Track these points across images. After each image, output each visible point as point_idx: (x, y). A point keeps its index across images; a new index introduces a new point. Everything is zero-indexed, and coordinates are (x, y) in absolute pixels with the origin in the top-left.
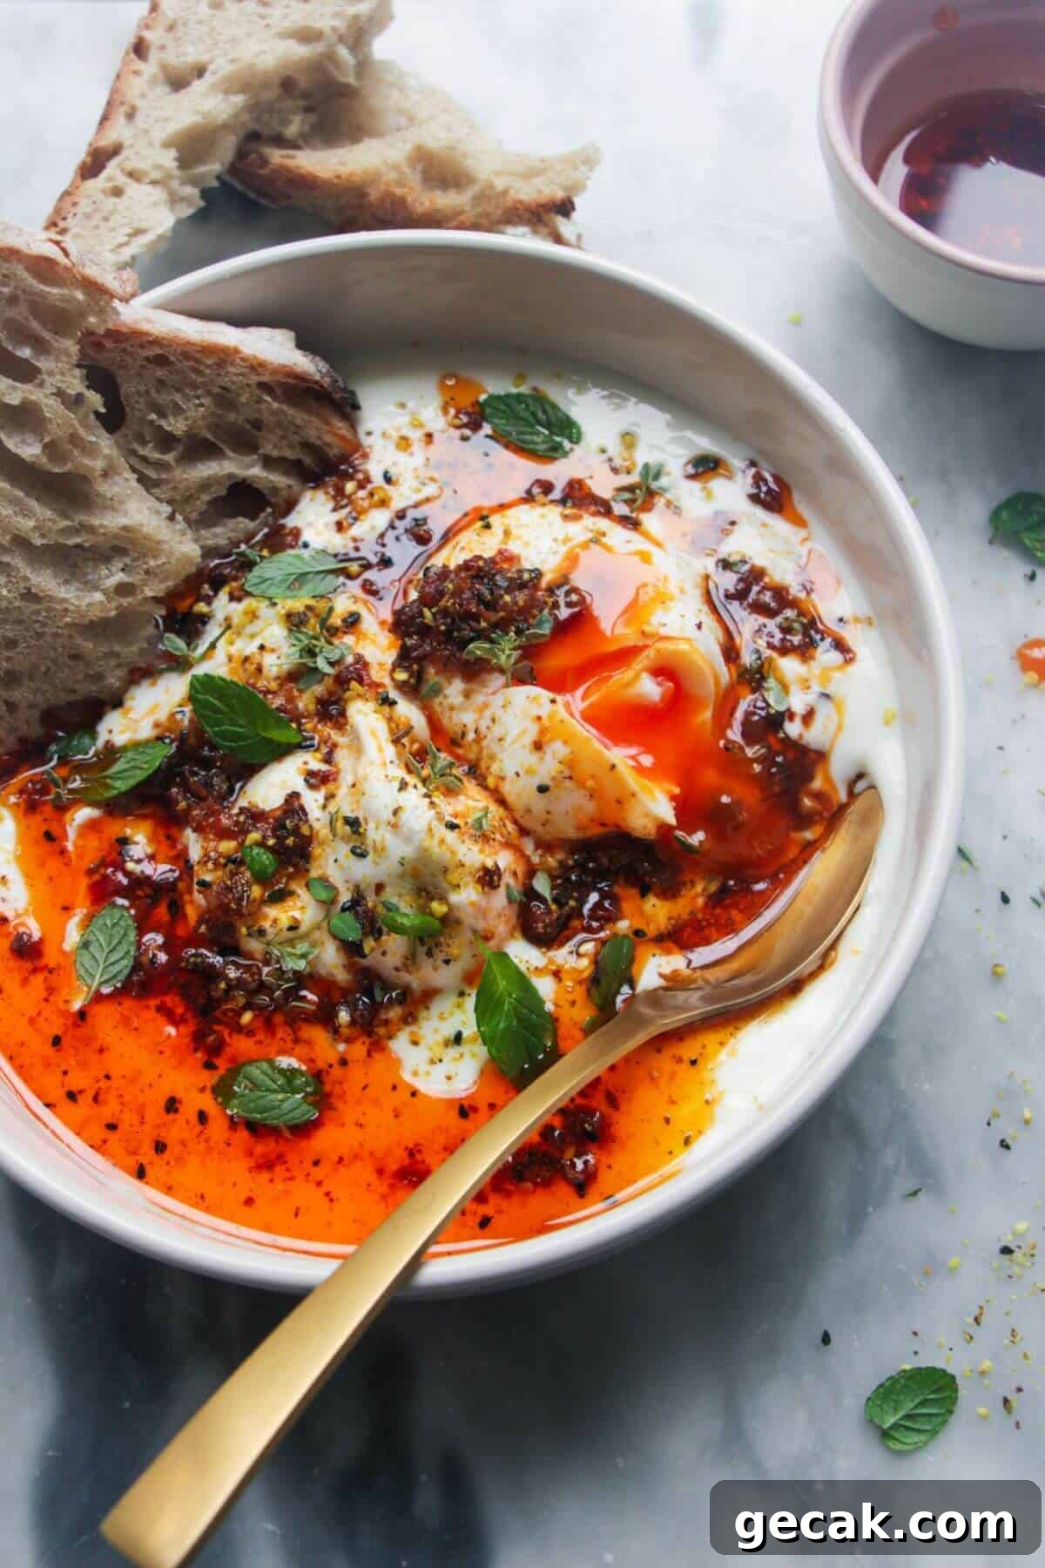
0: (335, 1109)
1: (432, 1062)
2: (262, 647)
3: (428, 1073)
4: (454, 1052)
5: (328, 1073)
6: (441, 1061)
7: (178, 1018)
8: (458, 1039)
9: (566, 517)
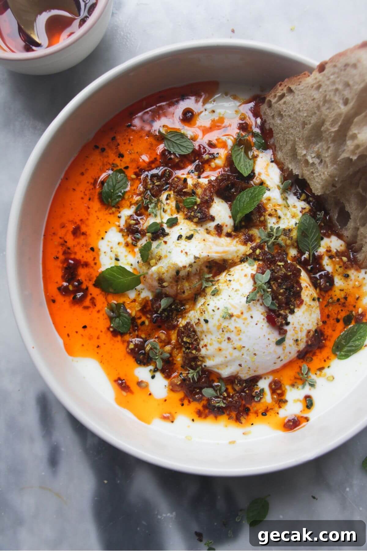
0: (106, 210)
1: (112, 248)
2: (279, 218)
3: (108, 245)
4: (114, 257)
5: (118, 211)
6: (111, 251)
7: (150, 165)
8: (117, 260)
9: (309, 332)
